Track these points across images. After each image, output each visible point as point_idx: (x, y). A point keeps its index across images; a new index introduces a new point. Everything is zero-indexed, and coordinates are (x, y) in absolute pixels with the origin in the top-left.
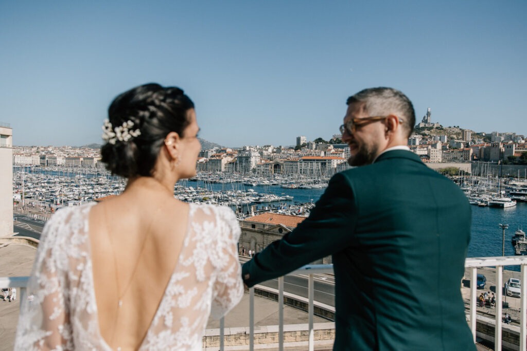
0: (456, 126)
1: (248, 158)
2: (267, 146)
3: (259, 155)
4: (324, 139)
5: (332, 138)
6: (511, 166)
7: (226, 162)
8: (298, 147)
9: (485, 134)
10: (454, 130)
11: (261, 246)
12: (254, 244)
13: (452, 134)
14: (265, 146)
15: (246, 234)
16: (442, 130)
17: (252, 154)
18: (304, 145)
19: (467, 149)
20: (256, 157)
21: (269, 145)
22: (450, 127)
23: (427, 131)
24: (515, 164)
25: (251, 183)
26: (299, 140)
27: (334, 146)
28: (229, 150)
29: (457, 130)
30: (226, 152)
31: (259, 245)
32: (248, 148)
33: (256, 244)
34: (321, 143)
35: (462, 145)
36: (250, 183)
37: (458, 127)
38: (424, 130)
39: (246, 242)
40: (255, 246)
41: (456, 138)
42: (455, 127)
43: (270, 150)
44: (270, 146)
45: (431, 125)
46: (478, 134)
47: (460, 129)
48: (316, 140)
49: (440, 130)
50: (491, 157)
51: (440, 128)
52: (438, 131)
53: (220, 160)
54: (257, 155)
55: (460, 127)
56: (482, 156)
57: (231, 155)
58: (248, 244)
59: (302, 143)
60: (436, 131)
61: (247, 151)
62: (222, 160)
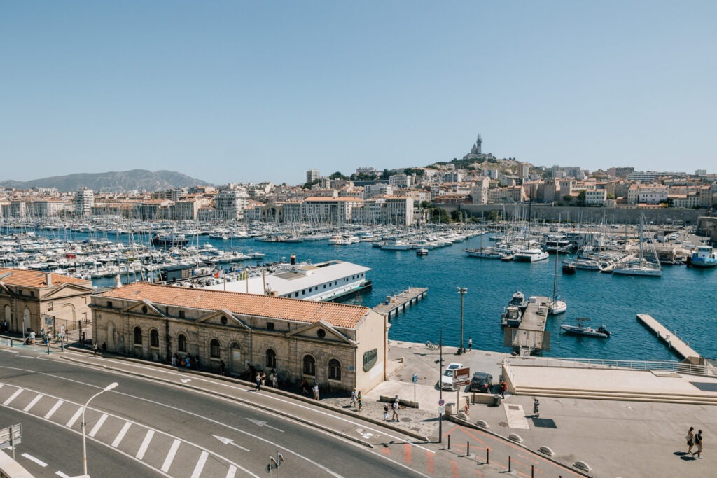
0: (512, 158)
1: (231, 201)
2: (265, 184)
3: (248, 196)
4: (343, 173)
5: (355, 172)
6: (567, 208)
7: (199, 207)
8: (308, 185)
9: (546, 169)
10: (509, 163)
11: (121, 334)
12: (112, 331)
13: (507, 168)
14: (261, 184)
15: (100, 316)
16: (495, 164)
17: (238, 195)
18: (316, 182)
19: (519, 187)
20: (242, 198)
21: (268, 182)
22: (505, 159)
23: (477, 164)
24: (571, 205)
25: (221, 235)
26: (309, 174)
27: (354, 183)
28: (209, 190)
29: (513, 163)
30: (204, 192)
31: (118, 332)
32: (232, 187)
33: (114, 330)
34: (339, 179)
35: (514, 182)
36: (219, 236)
37: (514, 159)
38: (474, 163)
39: (102, 329)
40: (114, 335)
41: (512, 173)
42: (510, 159)
43: (268, 189)
44: (268, 184)
45: (482, 157)
46: (537, 168)
47: (517, 162)
48: (333, 175)
49: (493, 163)
50: (546, 197)
51: (493, 161)
52: (491, 164)
53: (192, 204)
54: (244, 196)
55: (517, 160)
56: (535, 196)
57: (209, 196)
58: (104, 331)
59: (313, 178)
60: (488, 164)
61: (231, 190)
62: (195, 203)
